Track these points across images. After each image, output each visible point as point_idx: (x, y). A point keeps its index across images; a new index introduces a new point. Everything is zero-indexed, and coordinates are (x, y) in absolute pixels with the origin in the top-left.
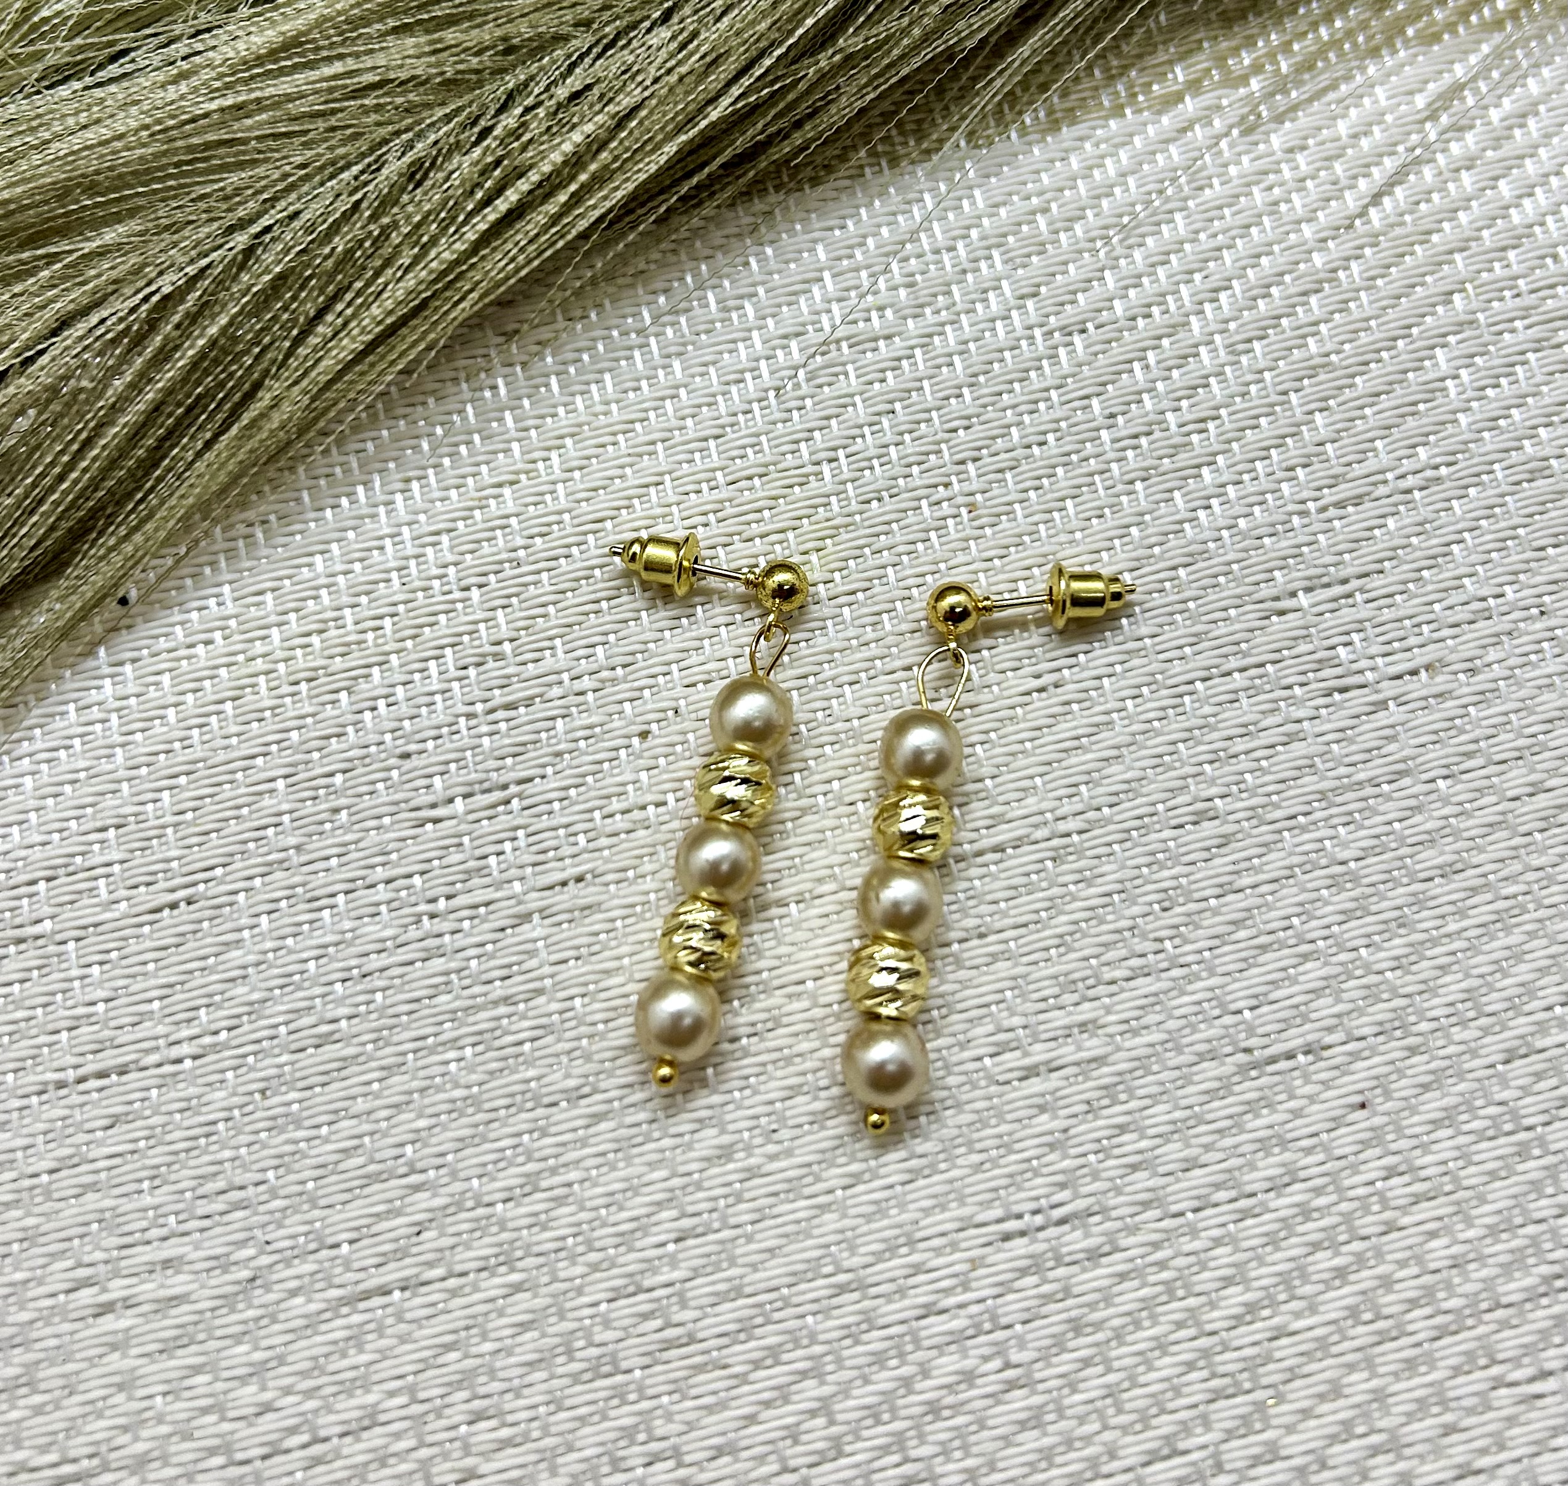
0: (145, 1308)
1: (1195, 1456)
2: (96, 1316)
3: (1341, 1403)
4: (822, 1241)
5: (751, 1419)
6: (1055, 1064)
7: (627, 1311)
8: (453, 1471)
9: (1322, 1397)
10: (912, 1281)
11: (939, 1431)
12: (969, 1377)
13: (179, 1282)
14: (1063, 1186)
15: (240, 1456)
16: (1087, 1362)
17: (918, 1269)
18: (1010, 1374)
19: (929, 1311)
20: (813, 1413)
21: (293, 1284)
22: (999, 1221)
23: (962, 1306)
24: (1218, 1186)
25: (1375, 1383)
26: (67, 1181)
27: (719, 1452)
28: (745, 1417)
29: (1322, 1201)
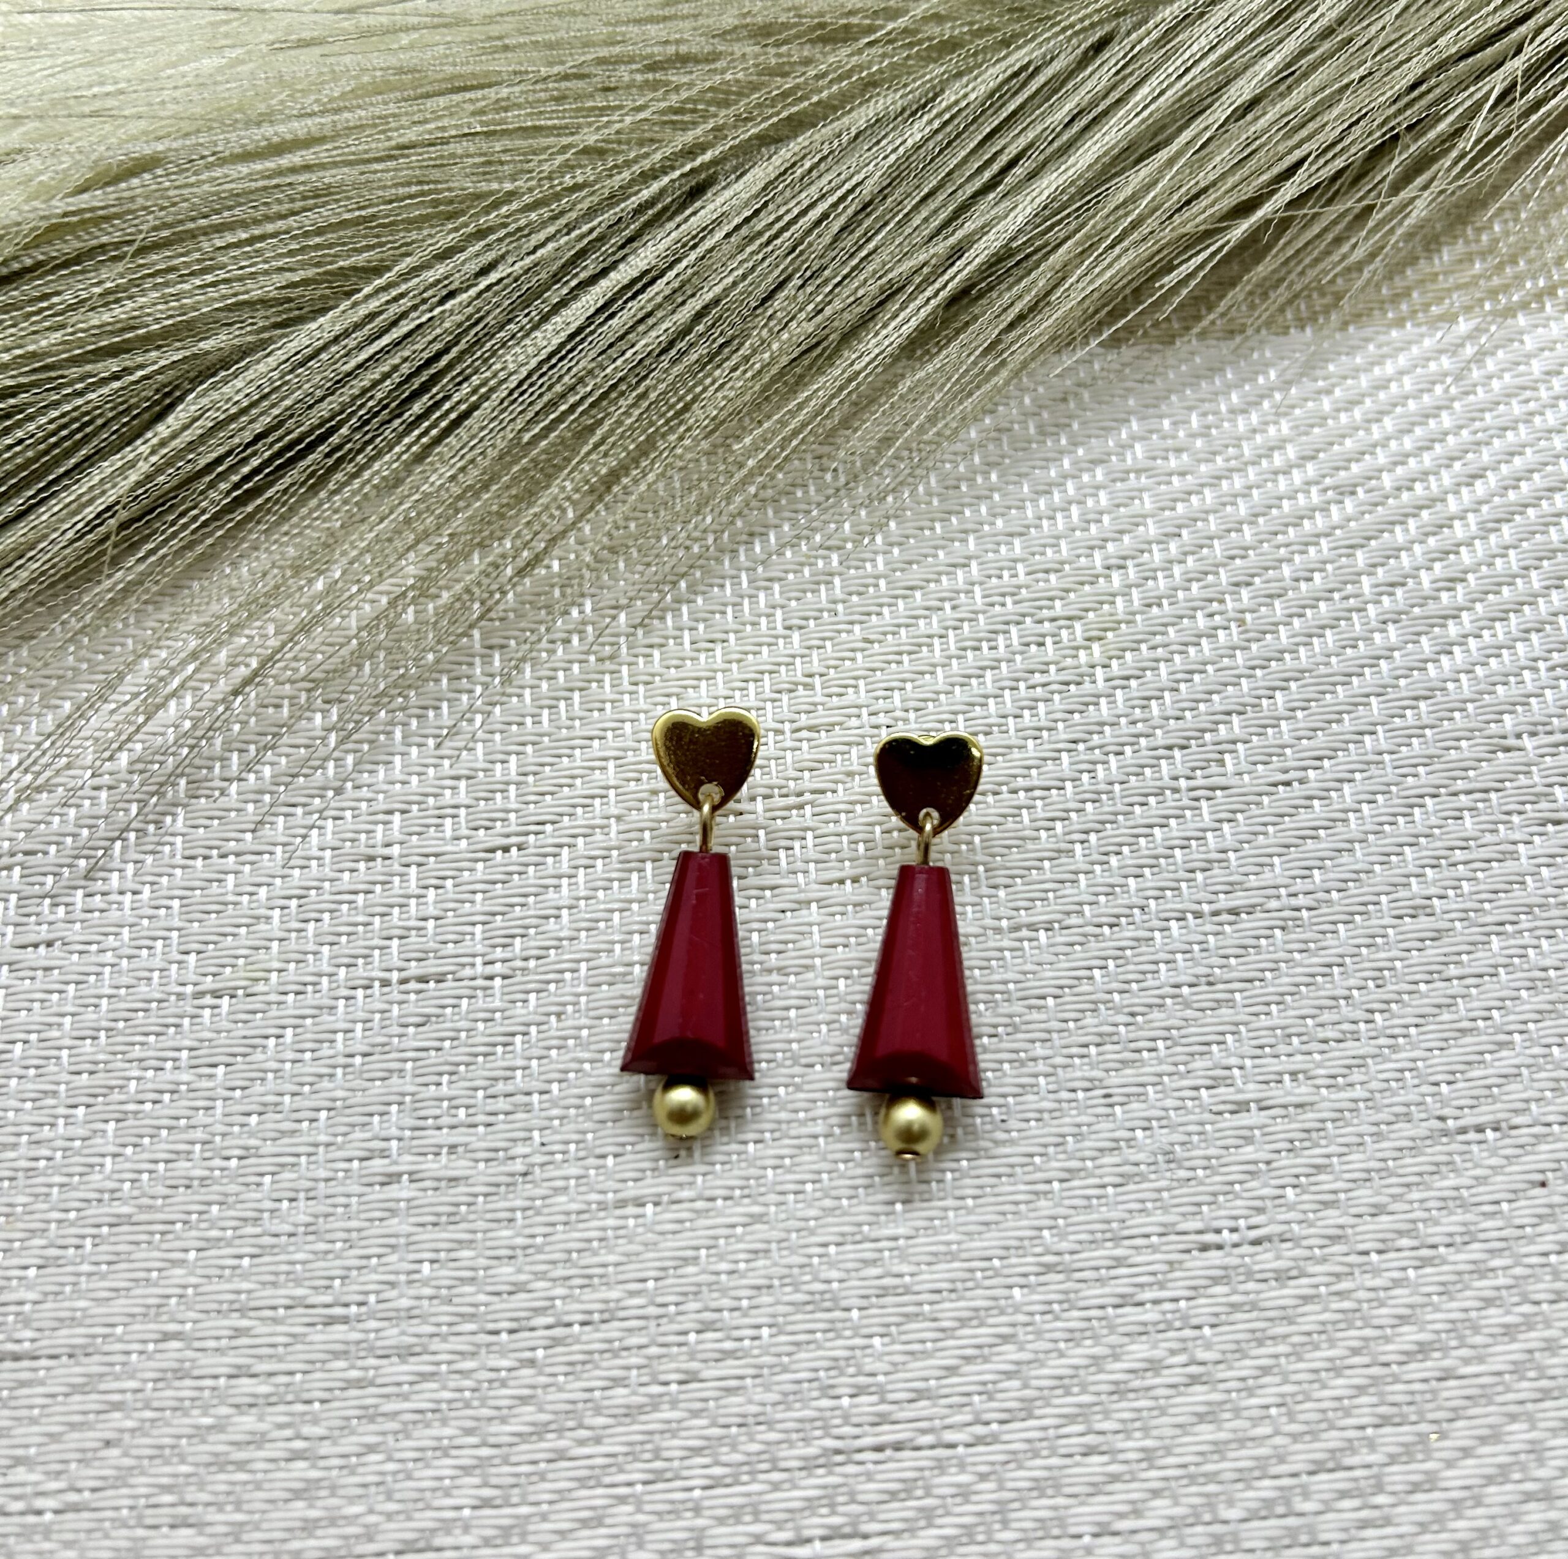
0: (428, 1184)
1: (1358, 1473)
2: (383, 1184)
3: (1499, 1448)
4: (1037, 1223)
5: (952, 1370)
6: (1265, 1104)
7: (852, 1256)
8: (678, 1371)
9: (1483, 1440)
10: (1113, 1273)
11: (1124, 1409)
12: (1154, 1366)
13: (460, 1166)
14: (1260, 1210)
15: (491, 1326)
16: (1265, 1371)
17: (1119, 1262)
18: (1194, 1369)
19: (1124, 1301)
20: (1008, 1375)
21: (560, 1183)
22: (1200, 1232)
23: (1156, 1302)
24: (1401, 1233)
25: (1534, 1435)
26: (377, 1064)
27: (920, 1395)
28: (947, 1368)
29: (1496, 1263)
